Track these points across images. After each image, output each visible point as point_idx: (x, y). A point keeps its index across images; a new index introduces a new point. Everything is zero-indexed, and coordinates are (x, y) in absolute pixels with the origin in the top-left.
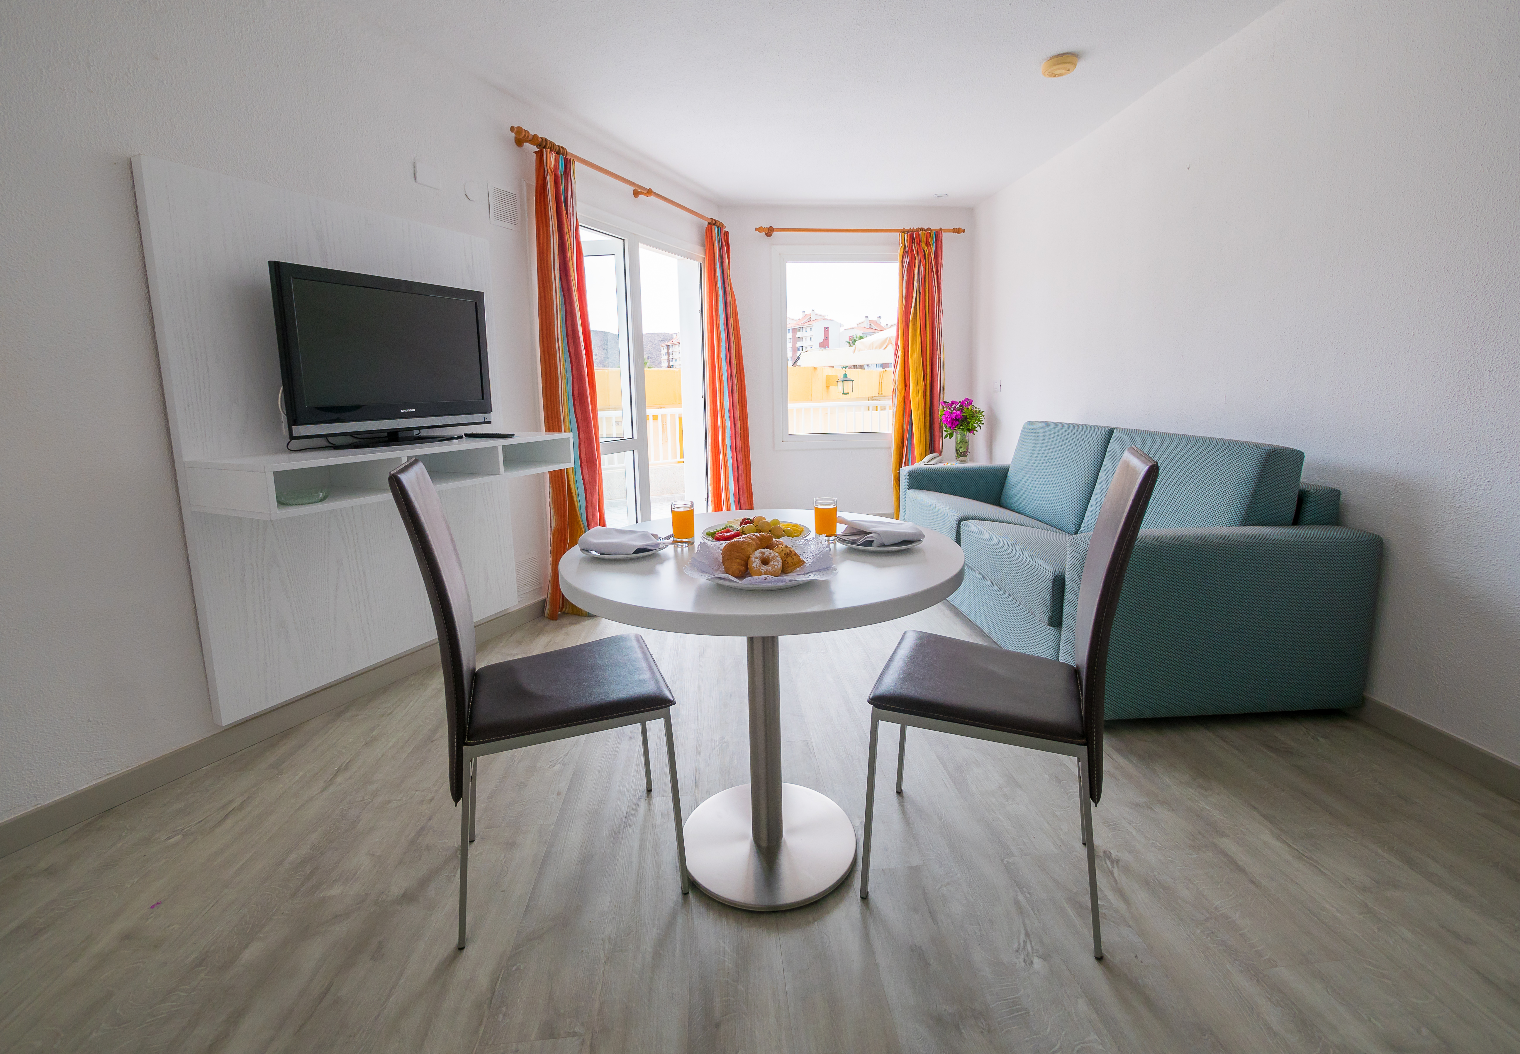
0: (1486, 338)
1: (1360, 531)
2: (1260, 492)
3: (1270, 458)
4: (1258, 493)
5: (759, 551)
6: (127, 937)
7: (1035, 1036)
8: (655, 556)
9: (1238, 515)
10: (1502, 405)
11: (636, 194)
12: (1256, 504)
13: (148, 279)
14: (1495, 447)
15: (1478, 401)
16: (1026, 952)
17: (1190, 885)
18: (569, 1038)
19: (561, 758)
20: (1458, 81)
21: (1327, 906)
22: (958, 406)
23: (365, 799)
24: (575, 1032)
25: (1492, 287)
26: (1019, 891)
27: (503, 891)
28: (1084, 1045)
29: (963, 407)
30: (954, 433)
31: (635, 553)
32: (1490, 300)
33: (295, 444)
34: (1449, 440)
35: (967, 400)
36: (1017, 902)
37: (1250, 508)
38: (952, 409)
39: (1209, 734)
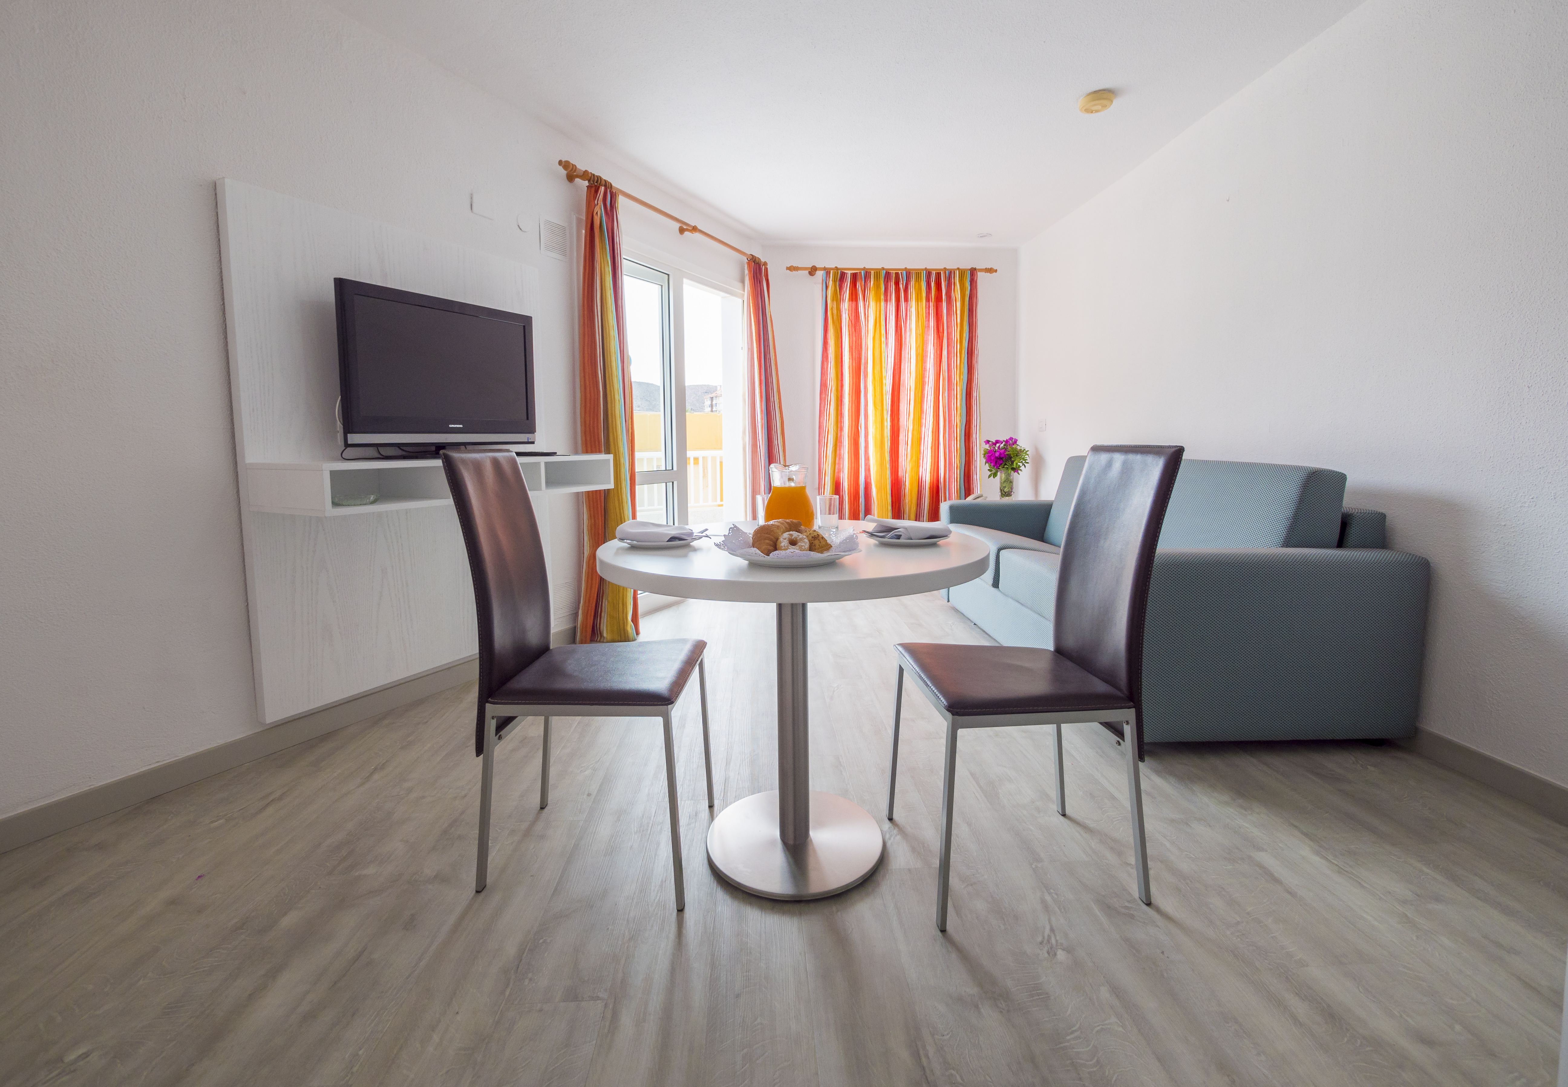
0: (1524, 354)
1: (1408, 555)
2: (1301, 513)
3: (1311, 479)
4: (1299, 514)
5: (788, 533)
6: (173, 902)
7: (1055, 1017)
8: (687, 546)
9: (1280, 537)
10: (1543, 420)
11: (682, 231)
12: (1298, 525)
13: (224, 292)
14: (1537, 463)
15: (1519, 418)
16: (1050, 944)
17: (1223, 893)
18: (592, 1002)
19: (592, 764)
20: (1486, 106)
21: (1365, 915)
22: (1002, 445)
23: (400, 794)
24: (598, 997)
25: (1527, 303)
26: (1045, 891)
27: (531, 876)
28: (1104, 1027)
29: (1007, 446)
30: (999, 473)
31: (669, 541)
32: (1526, 317)
33: (350, 452)
34: (1492, 458)
35: (1011, 439)
36: (1043, 902)
37: (1291, 530)
38: (997, 448)
39: (1254, 761)
